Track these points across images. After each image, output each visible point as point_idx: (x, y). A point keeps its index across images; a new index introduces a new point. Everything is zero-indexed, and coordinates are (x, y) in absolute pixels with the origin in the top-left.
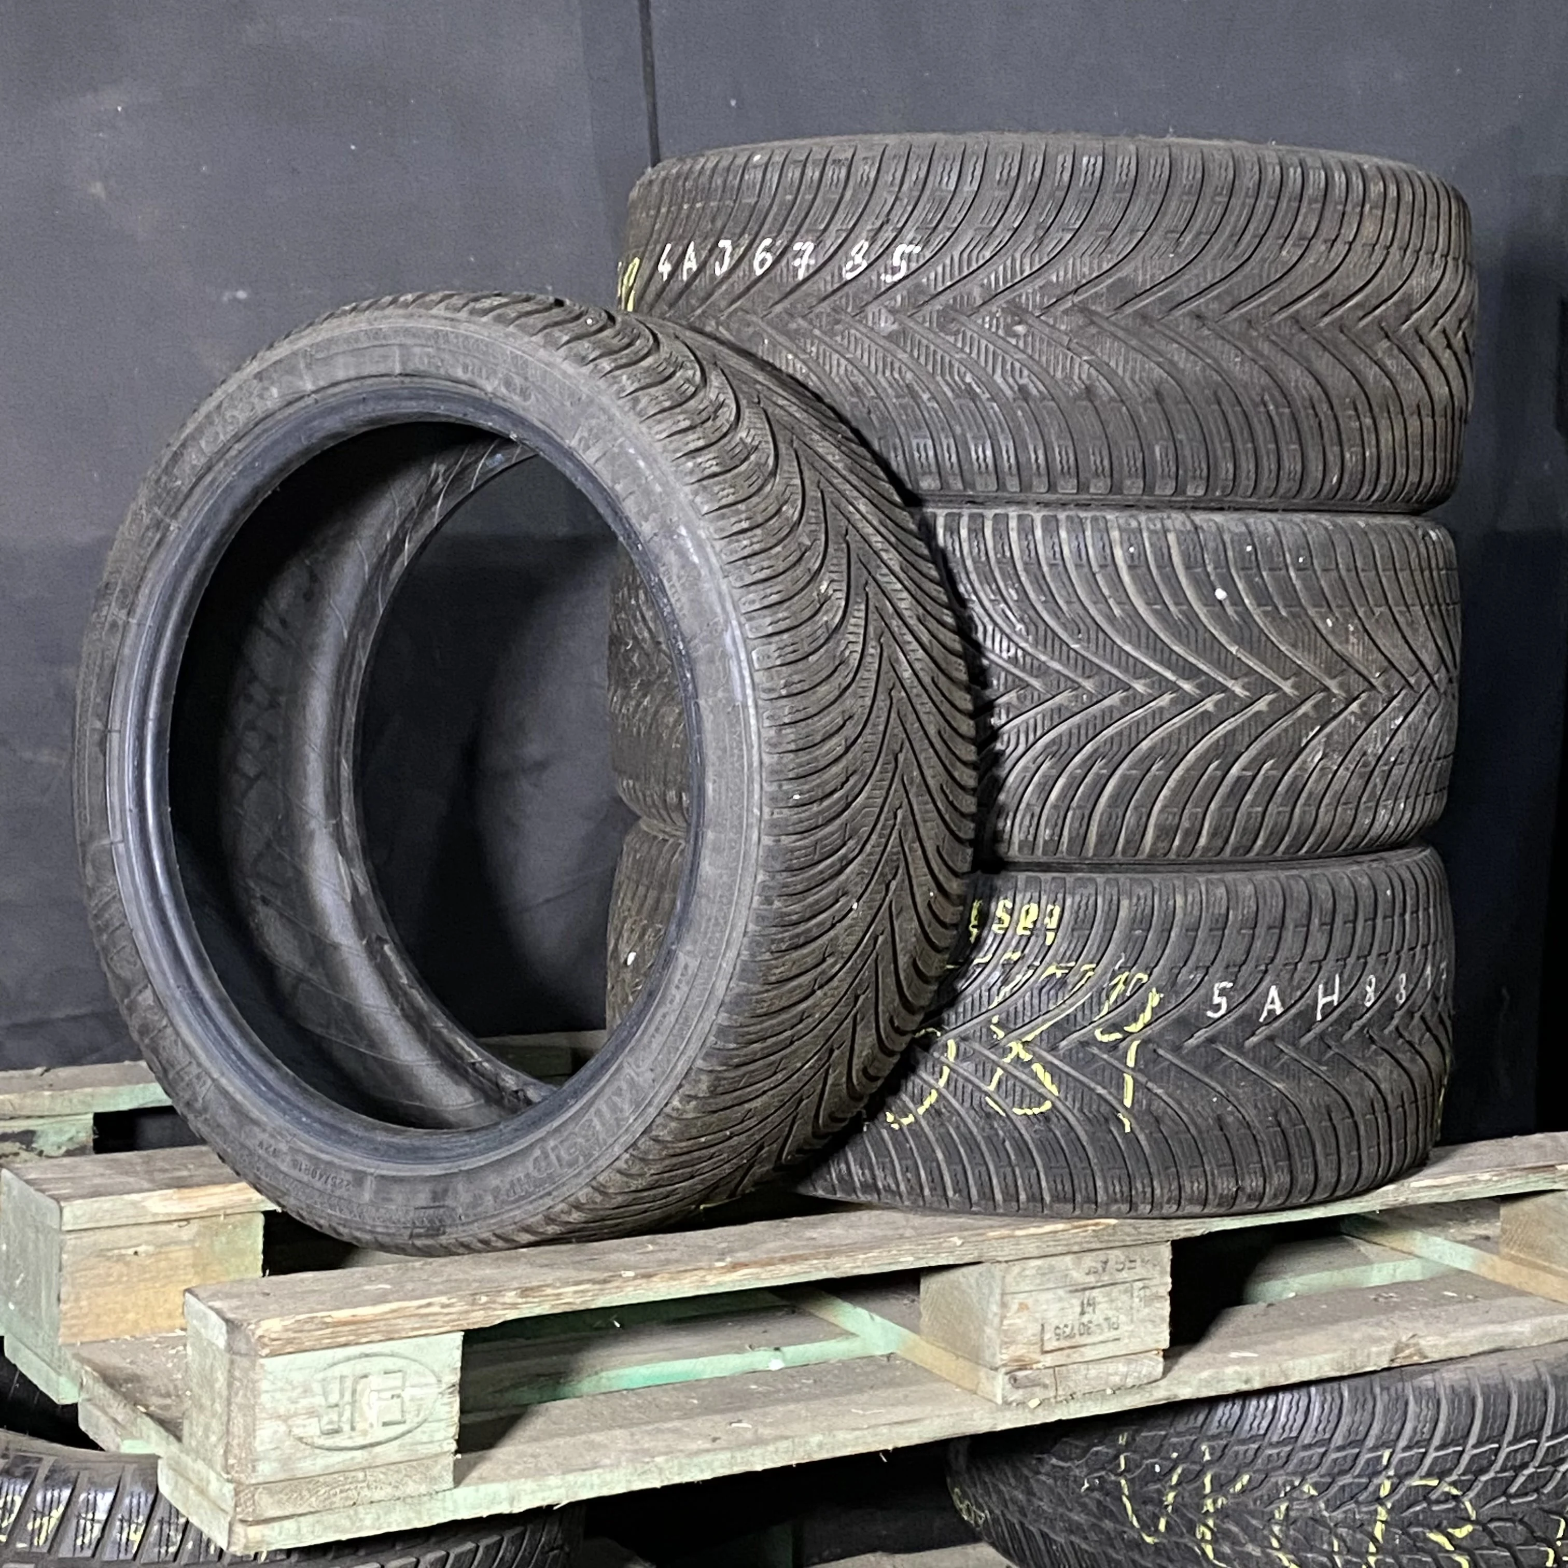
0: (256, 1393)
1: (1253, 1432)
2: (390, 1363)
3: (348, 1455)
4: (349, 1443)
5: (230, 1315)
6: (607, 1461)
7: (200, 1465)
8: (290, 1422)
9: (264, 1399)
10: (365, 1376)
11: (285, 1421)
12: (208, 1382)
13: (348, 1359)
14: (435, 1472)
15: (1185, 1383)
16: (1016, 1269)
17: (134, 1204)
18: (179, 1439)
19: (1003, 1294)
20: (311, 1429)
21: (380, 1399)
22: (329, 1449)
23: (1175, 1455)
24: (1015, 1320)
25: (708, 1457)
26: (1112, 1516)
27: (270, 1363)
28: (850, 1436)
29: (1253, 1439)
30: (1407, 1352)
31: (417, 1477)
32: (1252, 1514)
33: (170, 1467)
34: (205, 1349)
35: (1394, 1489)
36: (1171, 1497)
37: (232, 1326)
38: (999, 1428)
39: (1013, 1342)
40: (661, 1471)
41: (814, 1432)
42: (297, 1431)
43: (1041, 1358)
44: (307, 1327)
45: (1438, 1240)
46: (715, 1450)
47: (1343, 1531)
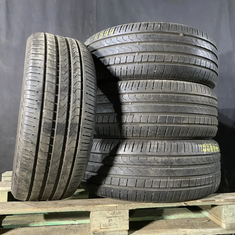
16: (95, 213)
19: (92, 217)
24: (94, 222)
39: (94, 226)
43: (100, 230)
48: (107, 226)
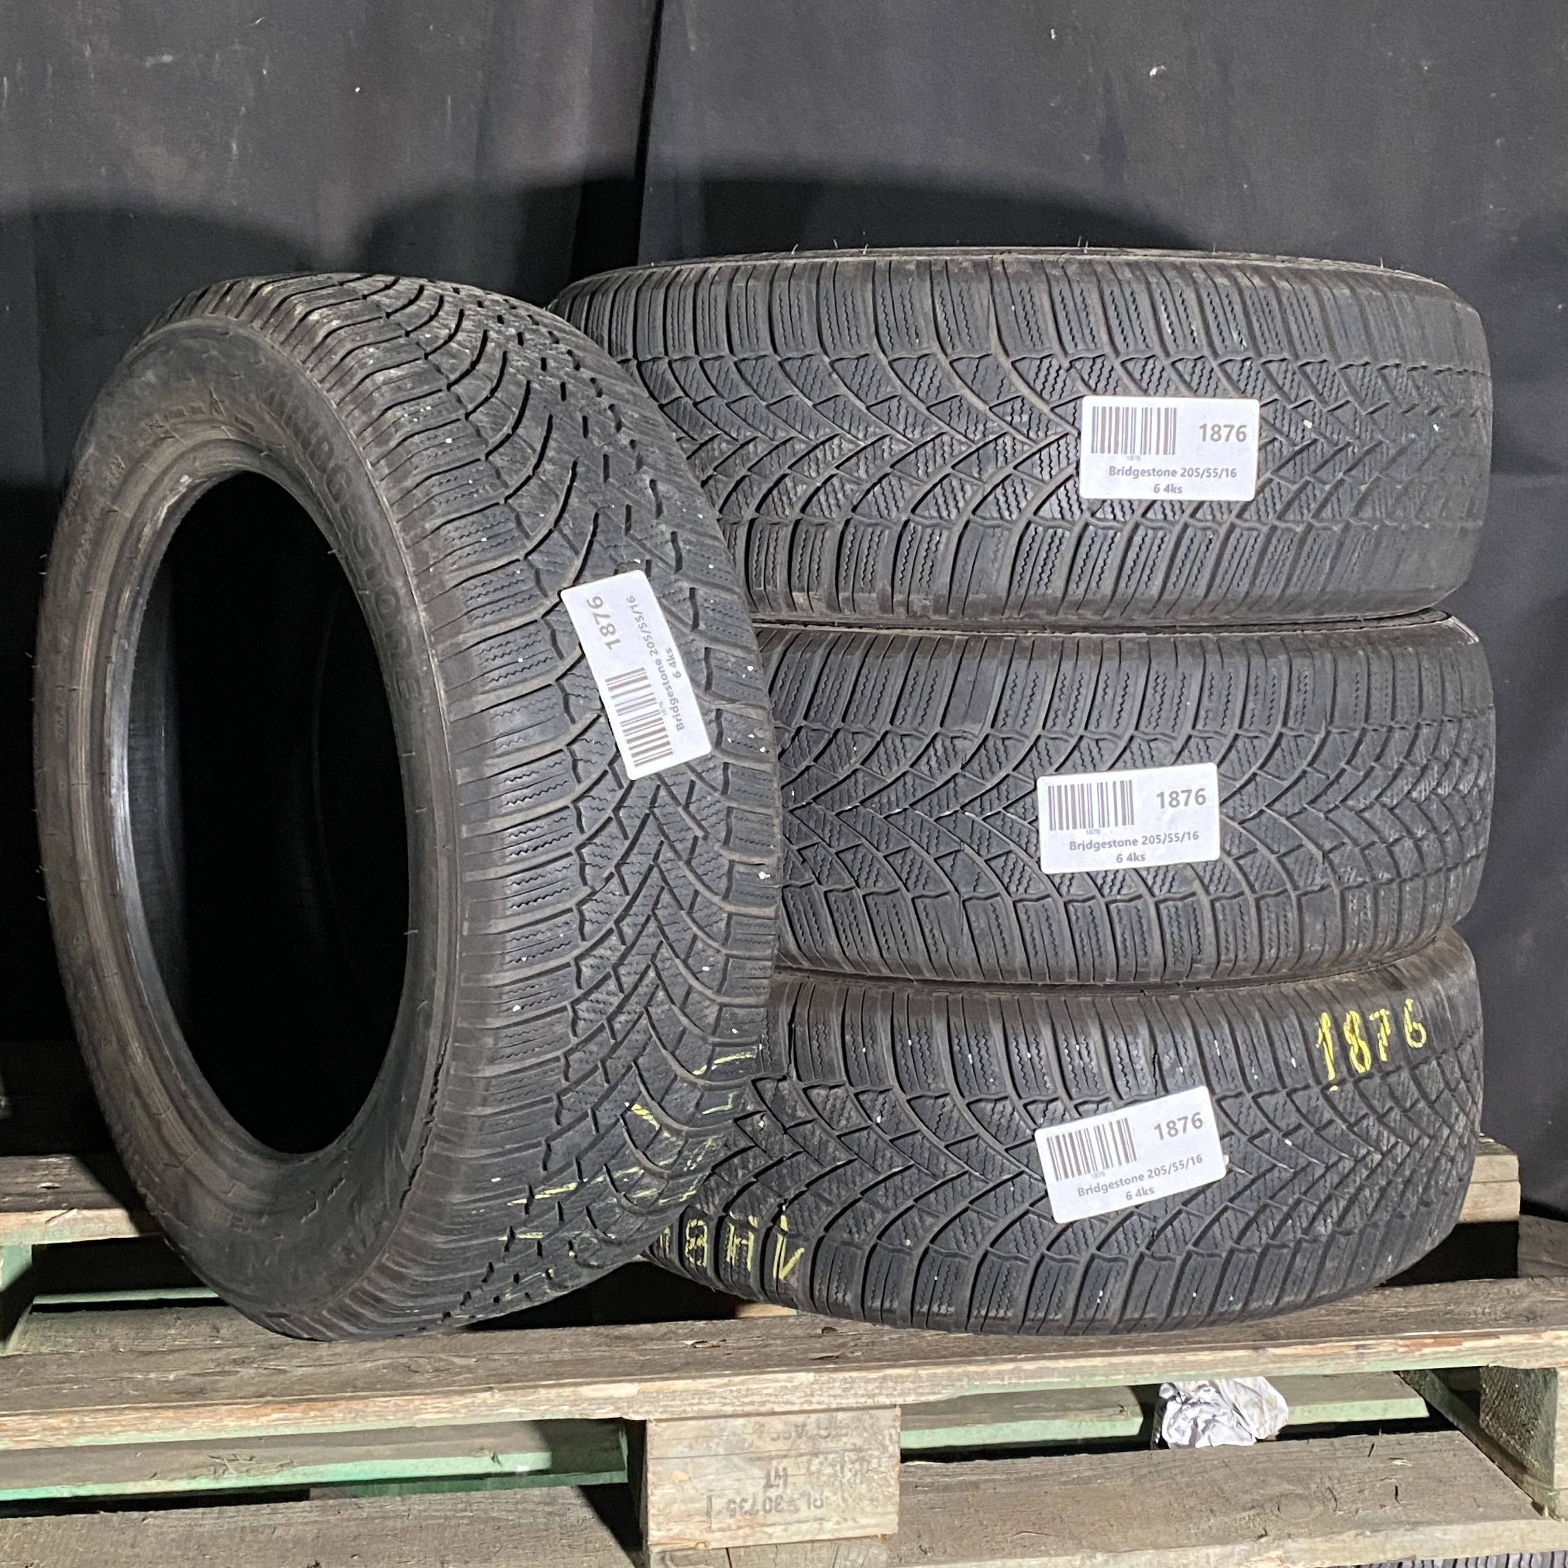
43: (709, 1537)
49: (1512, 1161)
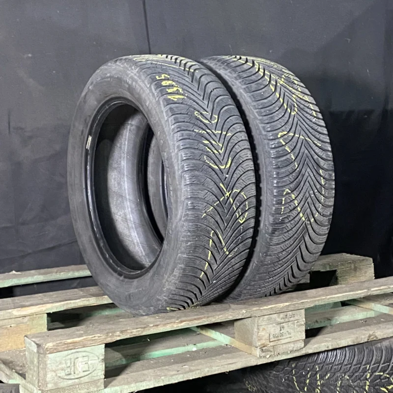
0: (46, 365)
1: (330, 362)
2: (84, 354)
3: (74, 381)
4: (73, 377)
5: (37, 343)
6: (148, 379)
7: (31, 386)
8: (57, 372)
9: (49, 365)
10: (77, 358)
11: (55, 372)
12: (32, 362)
13: (72, 353)
14: (99, 384)
15: (311, 349)
16: (261, 318)
17: (10, 313)
18: (25, 379)
19: (258, 326)
20: (62, 374)
21: (82, 364)
22: (67, 379)
23: (308, 369)
24: (262, 333)
25: (177, 376)
26: (292, 387)
27: (50, 356)
28: (217, 368)
29: (330, 364)
30: (372, 337)
31: (93, 386)
32: (331, 385)
33: (23, 387)
34: (31, 352)
35: (371, 376)
36: (308, 381)
37: (38, 346)
38: (259, 364)
39: (261, 339)
40: (163, 381)
41: (206, 368)
42: (59, 375)
43: (270, 343)
44: (60, 345)
45: (379, 305)
46: (178, 374)
47: (357, 388)
48: (278, 337)
49: (371, 259)
